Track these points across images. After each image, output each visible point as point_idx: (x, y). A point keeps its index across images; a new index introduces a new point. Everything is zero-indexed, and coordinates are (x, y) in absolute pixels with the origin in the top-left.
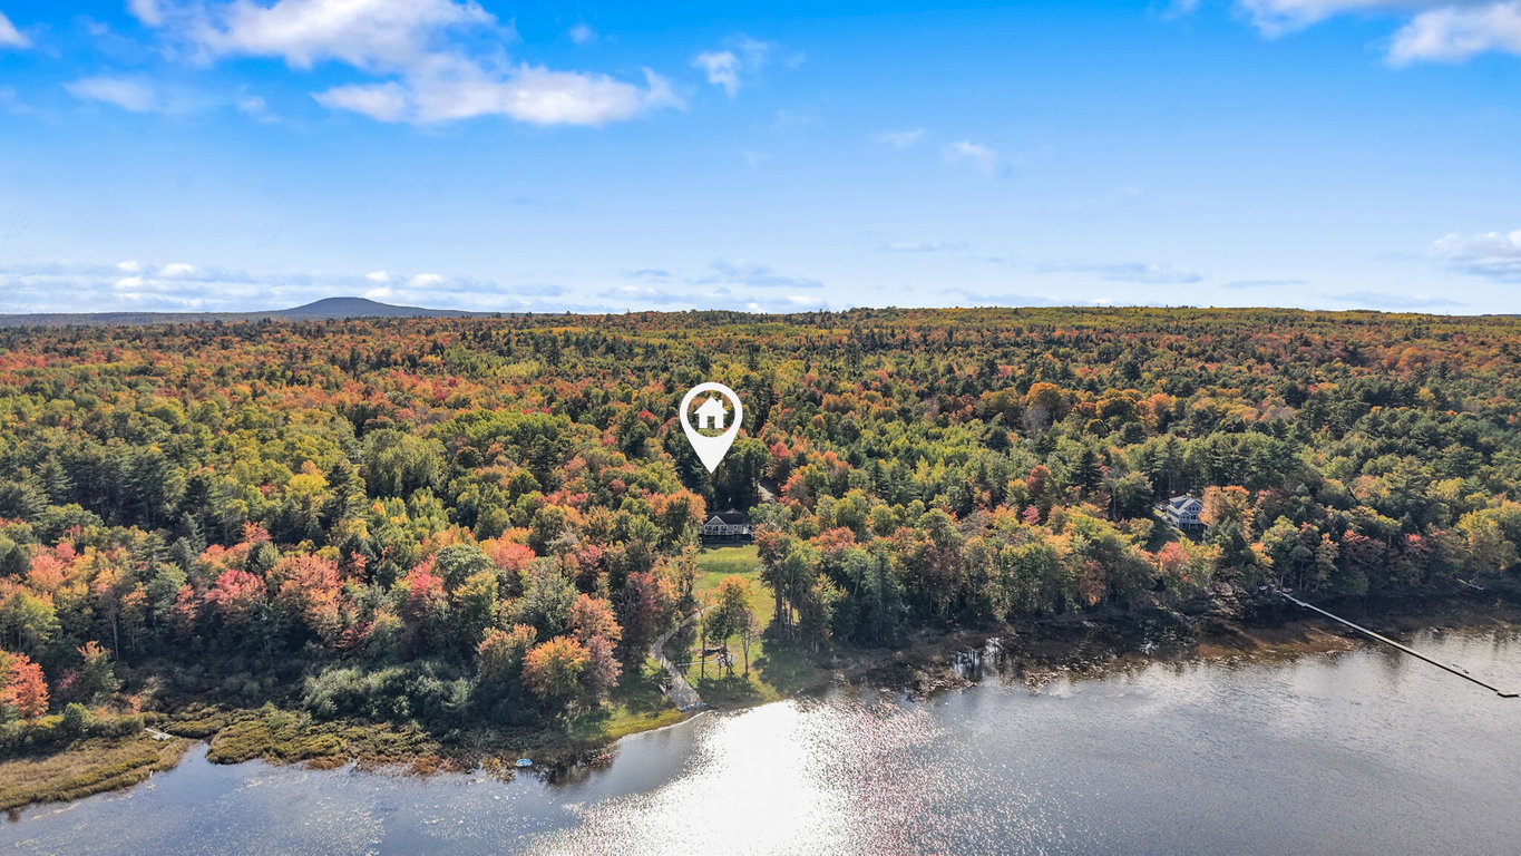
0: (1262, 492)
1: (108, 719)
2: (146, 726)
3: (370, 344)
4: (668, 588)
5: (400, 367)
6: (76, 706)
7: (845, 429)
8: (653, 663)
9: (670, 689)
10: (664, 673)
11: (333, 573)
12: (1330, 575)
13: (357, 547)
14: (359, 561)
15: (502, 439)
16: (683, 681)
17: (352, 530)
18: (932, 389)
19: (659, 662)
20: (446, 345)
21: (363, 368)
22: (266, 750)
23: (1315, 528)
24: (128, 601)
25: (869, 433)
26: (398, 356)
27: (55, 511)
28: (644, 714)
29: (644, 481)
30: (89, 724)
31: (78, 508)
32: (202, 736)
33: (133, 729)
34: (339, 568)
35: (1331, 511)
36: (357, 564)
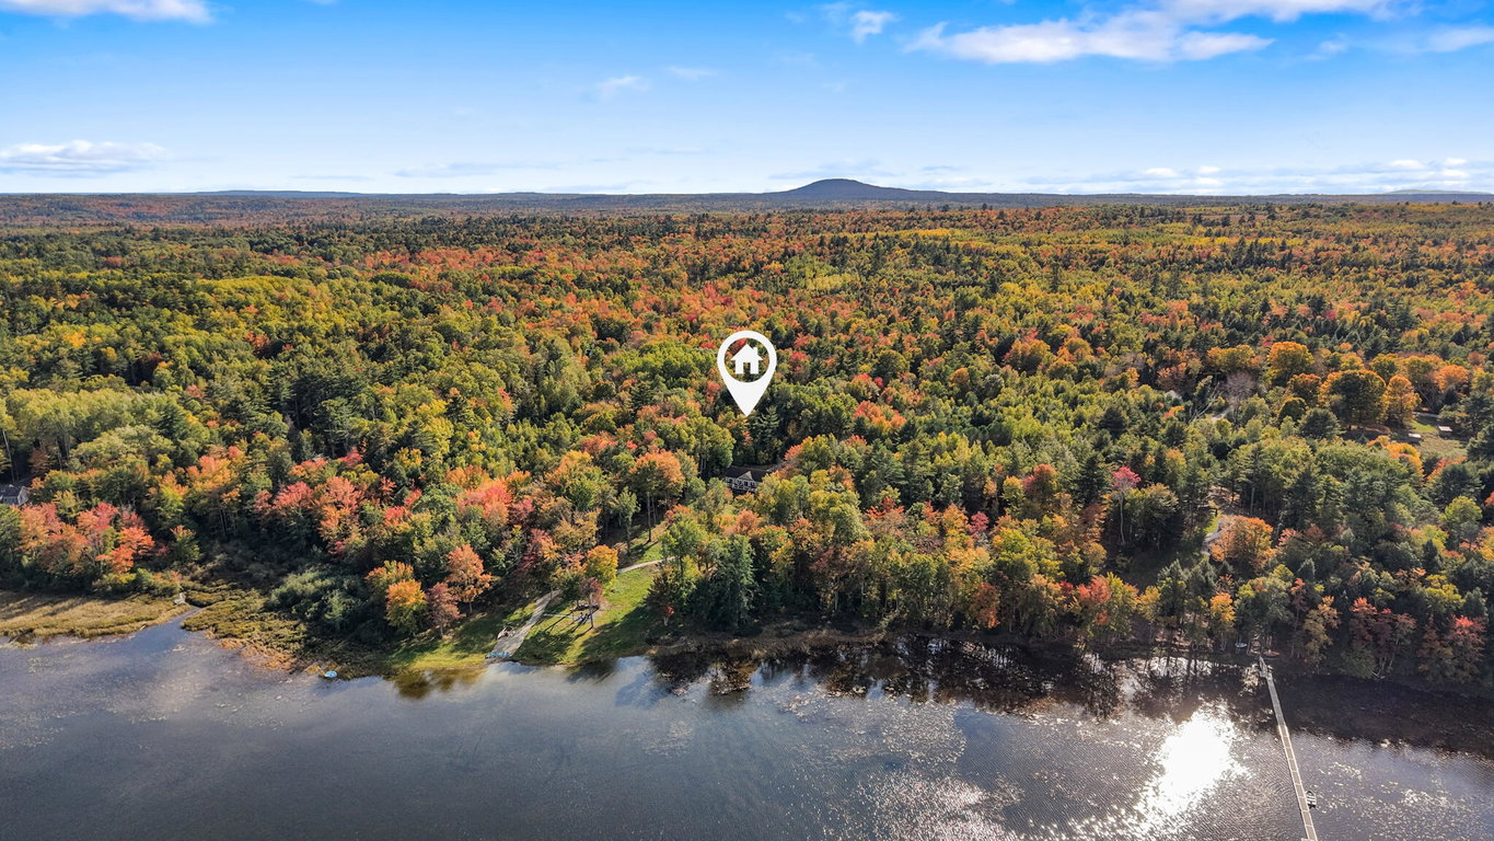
0: (1289, 532)
1: (161, 581)
2: (182, 591)
3: (734, 249)
4: (547, 546)
5: (744, 274)
6: (140, 571)
7: (988, 385)
8: (528, 609)
9: (506, 635)
10: (525, 620)
11: (356, 494)
12: (1325, 647)
13: (391, 474)
14: (388, 487)
15: (641, 374)
16: (526, 631)
17: (405, 457)
18: (1165, 339)
19: (536, 608)
20: (797, 251)
21: (712, 274)
22: (214, 625)
23: (1319, 588)
24: (226, 498)
25: (1009, 393)
26: (746, 263)
27: (262, 417)
28: (458, 653)
29: (674, 435)
30: (150, 583)
31: (278, 417)
32: (202, 606)
33: (168, 592)
34: (369, 489)
35: (1366, 569)
36: (384, 488)
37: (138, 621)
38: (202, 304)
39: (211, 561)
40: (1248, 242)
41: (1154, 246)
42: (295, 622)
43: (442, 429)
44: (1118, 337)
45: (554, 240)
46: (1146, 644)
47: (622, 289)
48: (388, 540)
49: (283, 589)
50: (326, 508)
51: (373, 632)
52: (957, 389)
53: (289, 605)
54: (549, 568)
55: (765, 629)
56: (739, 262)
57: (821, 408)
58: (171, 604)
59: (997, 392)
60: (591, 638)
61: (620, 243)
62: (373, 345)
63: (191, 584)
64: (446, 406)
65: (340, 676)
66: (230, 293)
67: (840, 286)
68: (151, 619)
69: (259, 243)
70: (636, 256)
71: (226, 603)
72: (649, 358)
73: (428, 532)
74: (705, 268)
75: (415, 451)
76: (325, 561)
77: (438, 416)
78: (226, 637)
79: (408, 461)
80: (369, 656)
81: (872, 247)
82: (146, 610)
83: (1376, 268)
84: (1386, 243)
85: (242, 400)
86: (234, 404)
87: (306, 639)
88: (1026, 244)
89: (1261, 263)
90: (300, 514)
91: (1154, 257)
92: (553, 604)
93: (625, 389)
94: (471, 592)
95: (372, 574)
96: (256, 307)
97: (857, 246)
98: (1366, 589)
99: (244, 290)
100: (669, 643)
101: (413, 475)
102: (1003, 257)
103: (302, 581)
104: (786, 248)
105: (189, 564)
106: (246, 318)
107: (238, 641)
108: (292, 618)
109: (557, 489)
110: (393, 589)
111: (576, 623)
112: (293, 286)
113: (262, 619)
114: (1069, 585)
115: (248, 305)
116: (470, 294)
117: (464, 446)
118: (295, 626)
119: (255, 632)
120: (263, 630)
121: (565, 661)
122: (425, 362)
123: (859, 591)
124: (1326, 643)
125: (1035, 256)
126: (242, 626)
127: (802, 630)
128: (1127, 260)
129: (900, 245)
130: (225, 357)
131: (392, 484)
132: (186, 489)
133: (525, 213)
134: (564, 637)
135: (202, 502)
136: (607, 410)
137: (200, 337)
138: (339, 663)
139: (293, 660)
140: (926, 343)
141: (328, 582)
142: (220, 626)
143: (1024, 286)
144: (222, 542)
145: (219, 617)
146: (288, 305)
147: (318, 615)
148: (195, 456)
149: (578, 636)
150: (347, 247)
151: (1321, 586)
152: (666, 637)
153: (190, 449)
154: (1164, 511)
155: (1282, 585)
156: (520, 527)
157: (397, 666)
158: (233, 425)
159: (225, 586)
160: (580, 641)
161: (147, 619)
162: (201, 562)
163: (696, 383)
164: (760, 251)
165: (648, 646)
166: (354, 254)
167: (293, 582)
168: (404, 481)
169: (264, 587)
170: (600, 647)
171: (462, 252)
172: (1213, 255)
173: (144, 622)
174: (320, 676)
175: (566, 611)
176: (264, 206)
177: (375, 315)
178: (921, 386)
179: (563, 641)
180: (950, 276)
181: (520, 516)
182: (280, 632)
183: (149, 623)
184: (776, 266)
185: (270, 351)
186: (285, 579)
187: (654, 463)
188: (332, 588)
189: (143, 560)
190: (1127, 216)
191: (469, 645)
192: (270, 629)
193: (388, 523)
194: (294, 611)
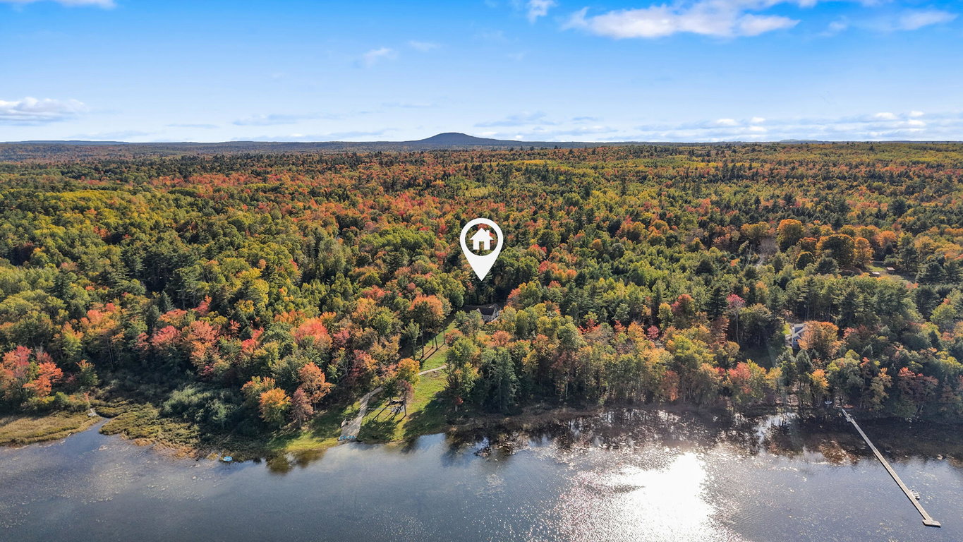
0: (848, 329)
1: (75, 401)
2: (91, 407)
3: (410, 172)
4: (368, 362)
5: (420, 188)
6: (59, 394)
7: (614, 250)
8: (356, 406)
9: (347, 424)
10: (356, 414)
11: (214, 333)
12: (883, 400)
13: (236, 317)
14: (235, 326)
15: (388, 248)
16: (360, 421)
17: (242, 306)
18: (711, 219)
19: (361, 405)
20: (451, 173)
21: (399, 188)
22: (125, 430)
23: (877, 363)
24: (114, 339)
25: (628, 254)
26: (420, 181)
27: (126, 283)
28: (317, 439)
29: (428, 285)
30: (66, 403)
31: (136, 283)
32: (110, 417)
33: (82, 409)
34: (221, 329)
35: (901, 350)
36: (233, 327)
37: (65, 430)
38: (55, 208)
39: (107, 385)
40: (730, 165)
41: (674, 168)
42: (188, 424)
43: (262, 286)
44: (683, 219)
45: (282, 168)
46: (771, 405)
47: (343, 197)
48: (247, 363)
49: (172, 402)
50: (194, 343)
51: (251, 426)
52: (597, 253)
53: (180, 412)
54: (369, 376)
55: (525, 410)
56: (415, 180)
57: (519, 266)
58: (87, 417)
59: (621, 255)
60: (407, 422)
61: (330, 169)
62: (188, 235)
63: (97, 402)
64: (261, 272)
65: (235, 460)
66: (73, 201)
67: (487, 194)
68: (74, 428)
69: (68, 173)
70: (343, 177)
71: (130, 414)
72: (390, 237)
73: (277, 355)
74: (393, 184)
75: (249, 301)
76: (198, 381)
77: (257, 278)
78: (137, 437)
79: (246, 309)
80: (252, 444)
81: (498, 171)
82: (69, 422)
83: (808, 179)
84: (807, 165)
85: (110, 271)
86: (104, 274)
87: (201, 436)
88: (595, 168)
89: (740, 177)
90: (174, 348)
91: (676, 174)
92: (372, 402)
93: (379, 258)
94: (319, 395)
95: (245, 386)
96: (95, 210)
97: (488, 170)
98: (904, 362)
99: (84, 199)
100: (463, 423)
101: (251, 318)
102: (583, 176)
103: (186, 394)
104: (445, 172)
105: (92, 388)
106: (89, 218)
107: (148, 440)
108: (184, 421)
109: (362, 323)
110: (264, 396)
111: (393, 414)
112: (118, 196)
113: (161, 423)
114: (722, 370)
115: (89, 208)
116: (244, 201)
117: (278, 298)
118: (189, 428)
119: (159, 433)
120: (165, 431)
121: (395, 439)
122: (232, 243)
123: (583, 381)
124: (885, 397)
125: (603, 175)
126: (147, 429)
127: (550, 409)
128: (659, 177)
129: (516, 170)
130: (84, 244)
131: (238, 325)
132: (81, 335)
133: (252, 153)
134: (389, 423)
135: (96, 342)
136: (370, 271)
137: (60, 231)
138: (232, 451)
139: (195, 451)
140: (566, 226)
141: (207, 394)
142: (131, 430)
143: (605, 193)
144: (113, 372)
145: (128, 424)
146: (118, 209)
147: (205, 419)
148: (84, 311)
149: (398, 422)
150: (137, 174)
151: (878, 362)
152: (460, 419)
153: (80, 306)
154: (764, 320)
155: (856, 362)
156: (344, 349)
157: (276, 450)
158: (104, 289)
159: (124, 402)
160: (400, 425)
161: (72, 429)
162: (101, 386)
163: (427, 252)
164: (427, 173)
165: (449, 426)
166: (143, 179)
167: (177, 396)
168: (245, 322)
169: (157, 401)
170: (416, 428)
171: (221, 176)
172: (711, 173)
173: (70, 431)
174: (220, 461)
175: (383, 406)
176: (59, 150)
177: (183, 216)
178: (574, 251)
179: (389, 426)
180: (555, 187)
181: (341, 342)
182: (178, 431)
183: (74, 431)
184: (439, 182)
185: (114, 239)
186: (171, 395)
187: (426, 303)
188: (212, 398)
189: (57, 386)
190: (648, 152)
191: (323, 432)
192: (170, 430)
193: (247, 351)
194: (185, 416)
